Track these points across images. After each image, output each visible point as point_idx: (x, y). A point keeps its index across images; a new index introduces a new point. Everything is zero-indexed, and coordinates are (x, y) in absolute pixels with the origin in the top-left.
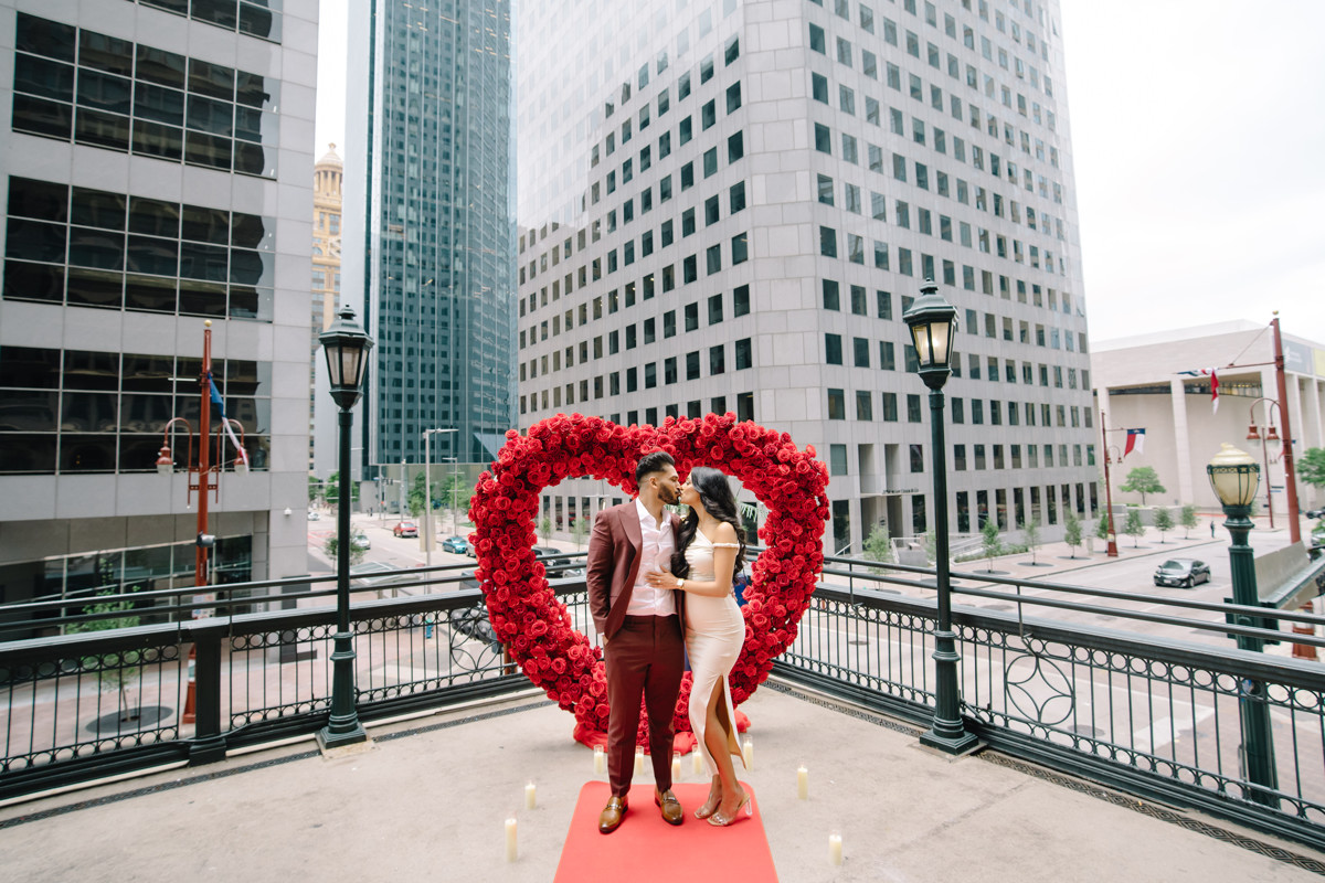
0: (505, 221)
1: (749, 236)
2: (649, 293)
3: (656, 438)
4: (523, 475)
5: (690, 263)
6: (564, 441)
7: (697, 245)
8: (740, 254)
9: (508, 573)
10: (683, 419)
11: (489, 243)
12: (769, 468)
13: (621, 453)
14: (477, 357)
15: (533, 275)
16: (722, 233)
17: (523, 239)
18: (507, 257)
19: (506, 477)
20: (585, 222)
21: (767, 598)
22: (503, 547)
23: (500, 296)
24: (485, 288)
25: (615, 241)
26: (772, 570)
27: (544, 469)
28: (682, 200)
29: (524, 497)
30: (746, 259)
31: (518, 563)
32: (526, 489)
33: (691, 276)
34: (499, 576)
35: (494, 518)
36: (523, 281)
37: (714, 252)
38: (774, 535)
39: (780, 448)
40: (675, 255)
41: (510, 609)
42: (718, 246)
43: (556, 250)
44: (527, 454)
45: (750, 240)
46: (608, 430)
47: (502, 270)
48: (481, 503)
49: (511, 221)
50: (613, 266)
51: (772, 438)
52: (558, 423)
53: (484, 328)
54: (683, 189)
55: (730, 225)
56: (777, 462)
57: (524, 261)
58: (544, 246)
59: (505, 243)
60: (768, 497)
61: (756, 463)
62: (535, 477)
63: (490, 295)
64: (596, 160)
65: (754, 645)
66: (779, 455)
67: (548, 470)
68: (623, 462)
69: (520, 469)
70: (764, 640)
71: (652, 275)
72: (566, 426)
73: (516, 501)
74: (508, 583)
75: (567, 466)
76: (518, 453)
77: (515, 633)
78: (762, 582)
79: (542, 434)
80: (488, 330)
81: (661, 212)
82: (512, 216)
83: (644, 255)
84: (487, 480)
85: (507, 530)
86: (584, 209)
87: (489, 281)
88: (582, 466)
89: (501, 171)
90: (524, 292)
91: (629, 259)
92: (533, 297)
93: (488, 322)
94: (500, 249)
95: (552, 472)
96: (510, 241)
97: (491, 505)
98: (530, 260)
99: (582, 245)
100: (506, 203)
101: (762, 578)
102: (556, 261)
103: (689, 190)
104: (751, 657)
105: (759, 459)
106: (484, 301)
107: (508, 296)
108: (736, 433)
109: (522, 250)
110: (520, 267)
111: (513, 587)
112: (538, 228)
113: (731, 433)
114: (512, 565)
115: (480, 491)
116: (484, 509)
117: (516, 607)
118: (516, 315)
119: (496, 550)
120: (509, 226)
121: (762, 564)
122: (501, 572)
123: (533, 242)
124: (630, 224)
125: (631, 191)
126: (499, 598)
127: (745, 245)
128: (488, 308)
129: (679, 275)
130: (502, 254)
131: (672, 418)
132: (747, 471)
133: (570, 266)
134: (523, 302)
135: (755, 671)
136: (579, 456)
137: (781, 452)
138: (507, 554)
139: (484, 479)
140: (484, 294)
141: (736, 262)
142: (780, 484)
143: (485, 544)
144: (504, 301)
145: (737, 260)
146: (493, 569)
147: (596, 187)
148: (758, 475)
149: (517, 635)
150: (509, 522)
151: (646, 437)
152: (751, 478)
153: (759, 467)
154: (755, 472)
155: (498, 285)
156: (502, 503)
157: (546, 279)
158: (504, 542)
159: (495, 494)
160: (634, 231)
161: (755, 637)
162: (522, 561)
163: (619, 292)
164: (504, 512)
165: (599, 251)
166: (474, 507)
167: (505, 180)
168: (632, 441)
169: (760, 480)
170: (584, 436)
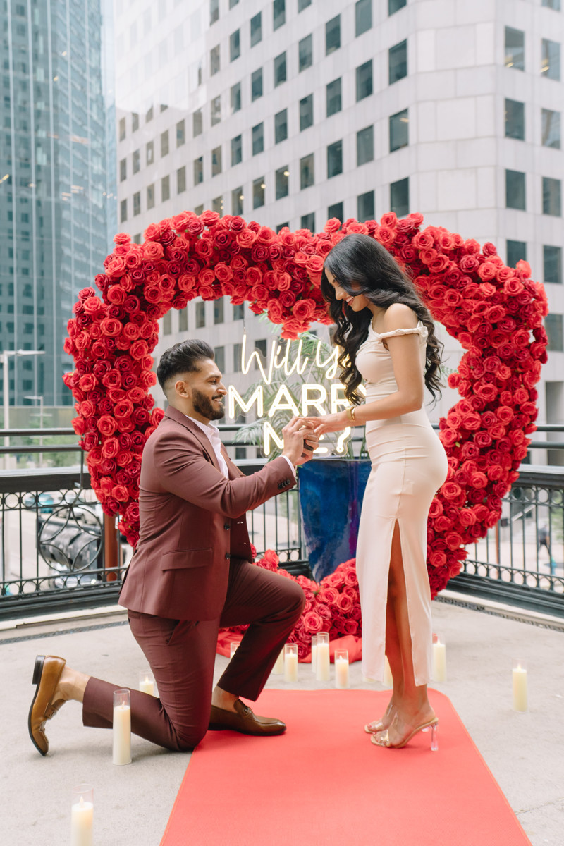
0: (100, 100)
1: (411, 113)
2: (283, 190)
3: (315, 245)
4: (139, 288)
5: (335, 151)
6: (192, 247)
7: (343, 128)
8: (398, 140)
9: (118, 420)
10: (351, 221)
11: (80, 130)
12: (468, 288)
13: (268, 265)
14: (67, 277)
15: (136, 169)
16: (375, 112)
17: (123, 122)
18: (103, 148)
19: (115, 294)
20: (203, 100)
21: (461, 463)
22: (110, 386)
23: (95, 199)
24: (75, 189)
25: (240, 123)
26: (468, 426)
27: (166, 283)
28: (326, 67)
29: (139, 321)
30: (406, 144)
31: (131, 406)
32: (142, 308)
33: (336, 168)
34: (105, 423)
35: (99, 347)
36: (123, 178)
37: (365, 136)
38: (471, 380)
39: (482, 261)
40: (314, 142)
41: (119, 468)
42: (371, 127)
43: (165, 136)
44: (144, 263)
45: (411, 120)
46: (251, 232)
47: (96, 167)
48: (80, 328)
49: (108, 103)
50: (237, 157)
51: (471, 250)
52: (184, 221)
53: (75, 239)
54: (327, 53)
55: (387, 98)
56: (477, 280)
57: (125, 150)
58: (150, 132)
59: (100, 130)
60: (463, 328)
61: (449, 280)
62: (155, 294)
63: (82, 197)
64: (215, 16)
65: (444, 523)
66: (481, 271)
67: (172, 283)
68: (271, 276)
69: (133, 282)
70: (456, 518)
71: (286, 169)
72: (196, 226)
73: (129, 326)
74: (117, 434)
75: (197, 280)
76: (132, 260)
77: (125, 500)
78: (454, 442)
79: (162, 236)
80: (80, 242)
81: (300, 84)
82: (108, 93)
83: (277, 142)
84: (89, 298)
85: (116, 363)
86: (200, 82)
87: (80, 180)
88: (217, 282)
89: (92, 35)
90: (126, 191)
91: (258, 147)
92: (137, 198)
93: (80, 232)
94: (94, 138)
95: (176, 288)
96: (106, 128)
97: (95, 331)
98: (132, 150)
99: (198, 130)
100: (99, 77)
101: (453, 436)
102: (165, 151)
103: (337, 54)
104: (440, 540)
105: (453, 275)
106: (74, 204)
107: (105, 199)
108: (422, 239)
109: (123, 137)
110: (120, 159)
111: (125, 438)
112: (142, 112)
113: (416, 239)
114: (123, 409)
115: (80, 313)
116: (86, 335)
117: (127, 466)
118: (115, 223)
119: (101, 389)
120: (106, 110)
121: (454, 419)
122: (108, 418)
123: (136, 126)
124: (260, 101)
125: (259, 57)
126: (105, 454)
127: (405, 126)
128: (80, 213)
129: (321, 166)
130: (96, 145)
131: (336, 220)
132: (437, 293)
133: (182, 157)
134: (124, 204)
135: (444, 557)
136: (212, 268)
137: (483, 267)
138: (117, 395)
139: (85, 296)
140: (75, 195)
141: (393, 149)
142: (482, 308)
143: (87, 382)
144: (100, 205)
145: (395, 144)
146: (98, 416)
147: (215, 55)
148: (452, 298)
149: (128, 504)
150: (119, 353)
151: (302, 243)
152: (441, 303)
153: (452, 287)
154: (448, 293)
155: (93, 187)
156: (110, 327)
157: (153, 175)
158: (112, 379)
159: (100, 314)
160: (263, 111)
161: (445, 513)
162: (136, 406)
163: (244, 191)
164: (112, 338)
165: (219, 137)
166: (73, 333)
167: (98, 46)
168: (284, 247)
169: (454, 304)
170: (218, 239)
